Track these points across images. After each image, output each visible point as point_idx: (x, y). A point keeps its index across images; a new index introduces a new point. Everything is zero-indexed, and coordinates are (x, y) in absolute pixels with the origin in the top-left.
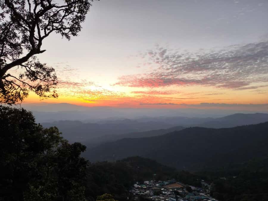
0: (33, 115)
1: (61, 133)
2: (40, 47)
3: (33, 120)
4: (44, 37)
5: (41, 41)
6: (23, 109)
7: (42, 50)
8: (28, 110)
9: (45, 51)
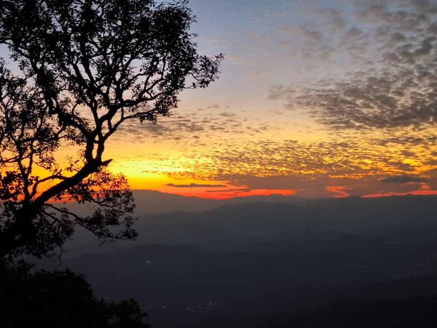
0: (88, 280)
1: (145, 314)
2: (101, 154)
3: (90, 293)
4: (108, 135)
5: (103, 143)
6: (67, 271)
7: (105, 160)
8: (77, 271)
9: (110, 160)
